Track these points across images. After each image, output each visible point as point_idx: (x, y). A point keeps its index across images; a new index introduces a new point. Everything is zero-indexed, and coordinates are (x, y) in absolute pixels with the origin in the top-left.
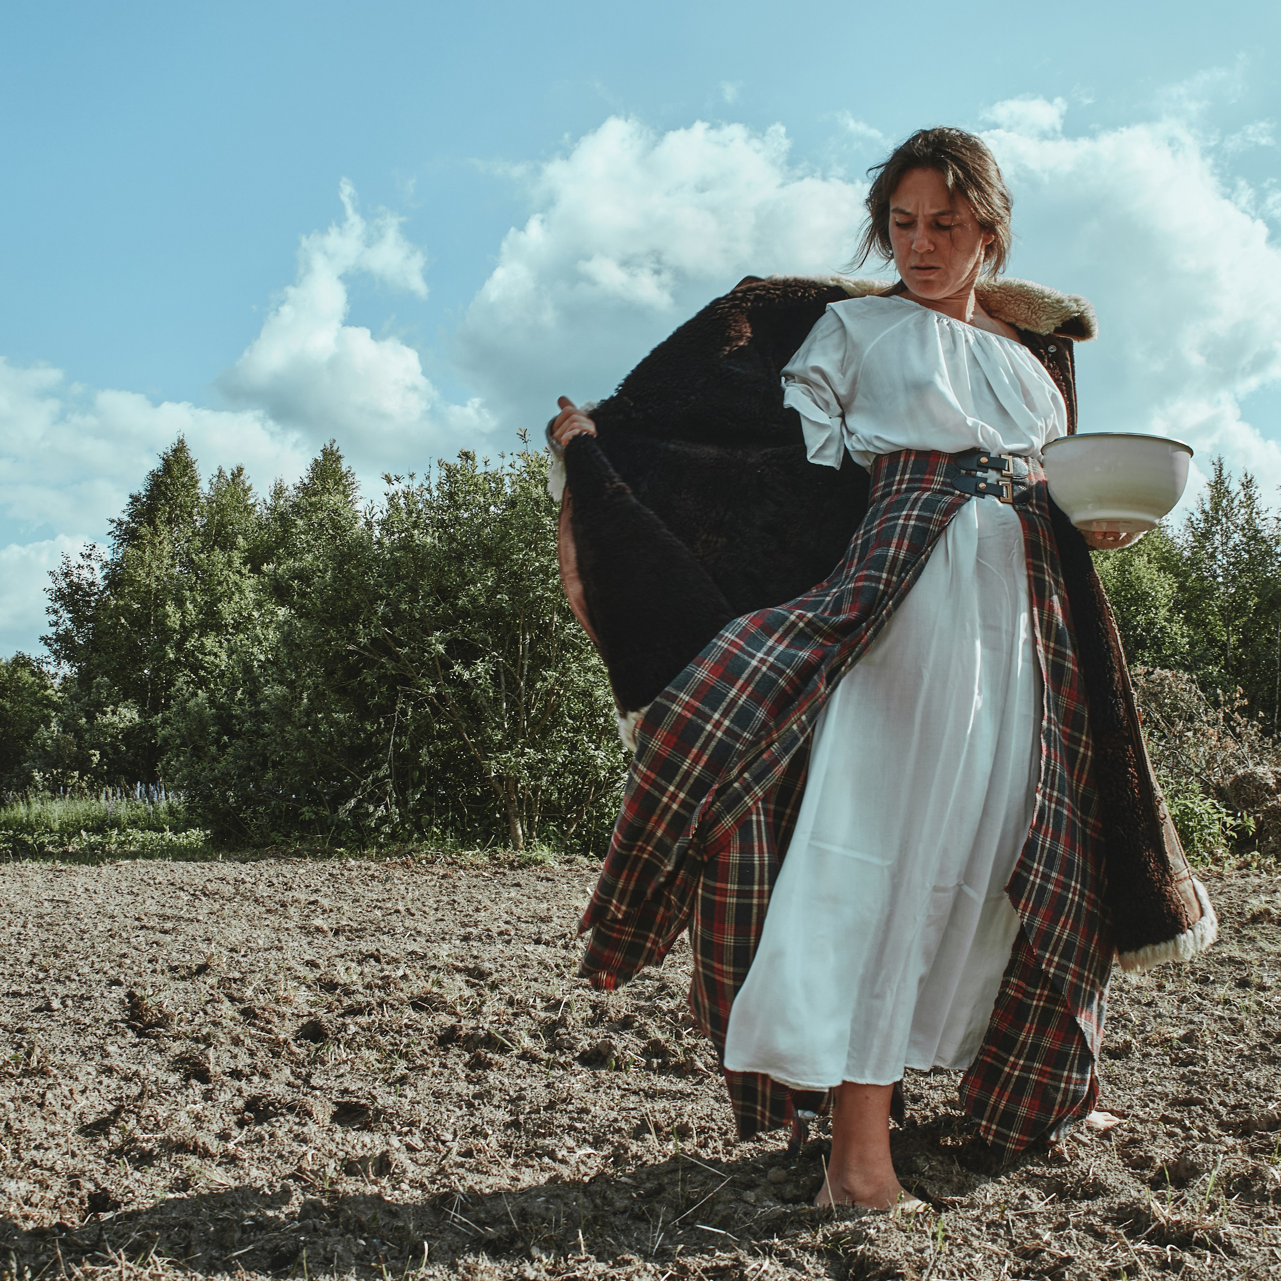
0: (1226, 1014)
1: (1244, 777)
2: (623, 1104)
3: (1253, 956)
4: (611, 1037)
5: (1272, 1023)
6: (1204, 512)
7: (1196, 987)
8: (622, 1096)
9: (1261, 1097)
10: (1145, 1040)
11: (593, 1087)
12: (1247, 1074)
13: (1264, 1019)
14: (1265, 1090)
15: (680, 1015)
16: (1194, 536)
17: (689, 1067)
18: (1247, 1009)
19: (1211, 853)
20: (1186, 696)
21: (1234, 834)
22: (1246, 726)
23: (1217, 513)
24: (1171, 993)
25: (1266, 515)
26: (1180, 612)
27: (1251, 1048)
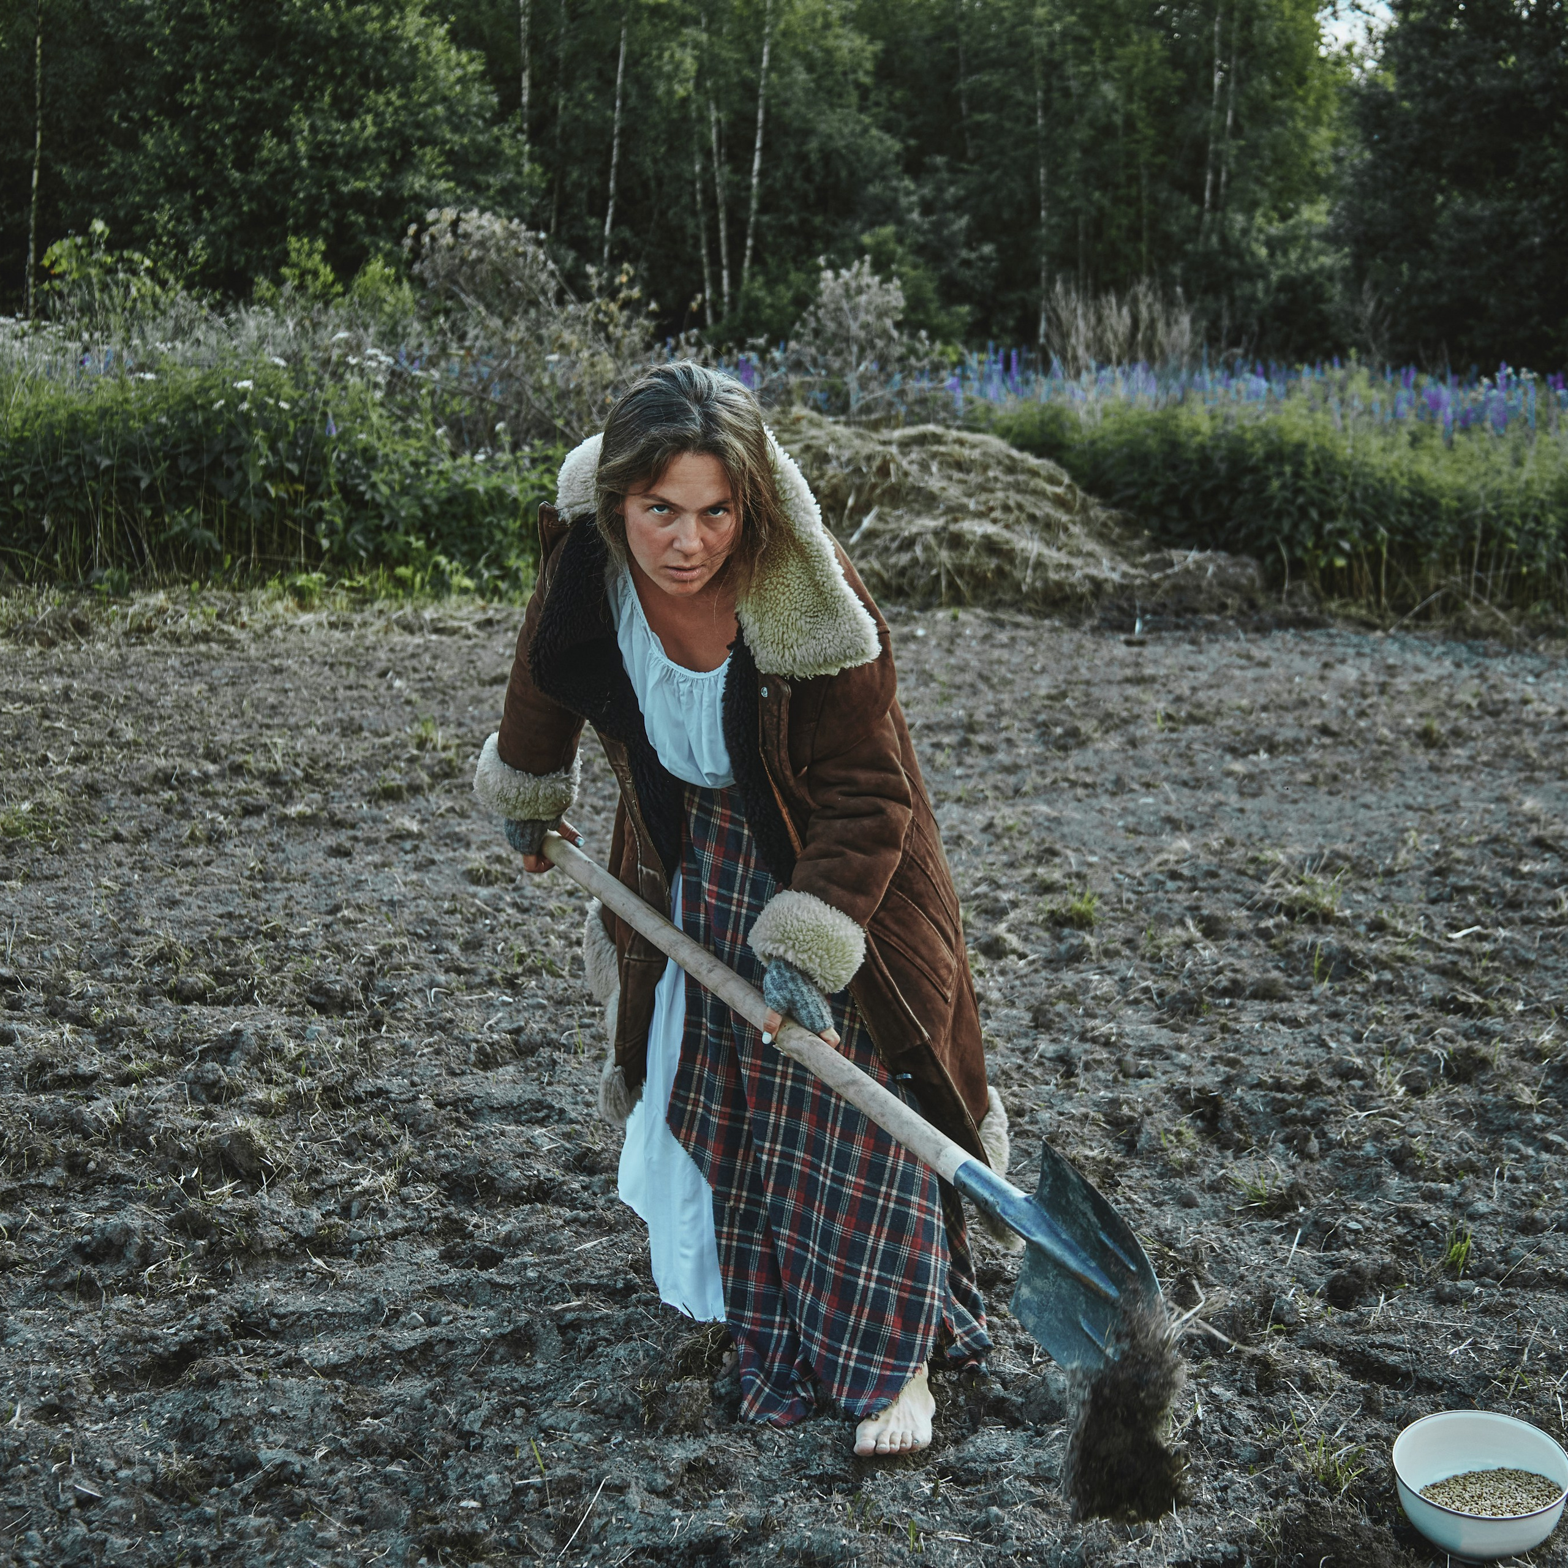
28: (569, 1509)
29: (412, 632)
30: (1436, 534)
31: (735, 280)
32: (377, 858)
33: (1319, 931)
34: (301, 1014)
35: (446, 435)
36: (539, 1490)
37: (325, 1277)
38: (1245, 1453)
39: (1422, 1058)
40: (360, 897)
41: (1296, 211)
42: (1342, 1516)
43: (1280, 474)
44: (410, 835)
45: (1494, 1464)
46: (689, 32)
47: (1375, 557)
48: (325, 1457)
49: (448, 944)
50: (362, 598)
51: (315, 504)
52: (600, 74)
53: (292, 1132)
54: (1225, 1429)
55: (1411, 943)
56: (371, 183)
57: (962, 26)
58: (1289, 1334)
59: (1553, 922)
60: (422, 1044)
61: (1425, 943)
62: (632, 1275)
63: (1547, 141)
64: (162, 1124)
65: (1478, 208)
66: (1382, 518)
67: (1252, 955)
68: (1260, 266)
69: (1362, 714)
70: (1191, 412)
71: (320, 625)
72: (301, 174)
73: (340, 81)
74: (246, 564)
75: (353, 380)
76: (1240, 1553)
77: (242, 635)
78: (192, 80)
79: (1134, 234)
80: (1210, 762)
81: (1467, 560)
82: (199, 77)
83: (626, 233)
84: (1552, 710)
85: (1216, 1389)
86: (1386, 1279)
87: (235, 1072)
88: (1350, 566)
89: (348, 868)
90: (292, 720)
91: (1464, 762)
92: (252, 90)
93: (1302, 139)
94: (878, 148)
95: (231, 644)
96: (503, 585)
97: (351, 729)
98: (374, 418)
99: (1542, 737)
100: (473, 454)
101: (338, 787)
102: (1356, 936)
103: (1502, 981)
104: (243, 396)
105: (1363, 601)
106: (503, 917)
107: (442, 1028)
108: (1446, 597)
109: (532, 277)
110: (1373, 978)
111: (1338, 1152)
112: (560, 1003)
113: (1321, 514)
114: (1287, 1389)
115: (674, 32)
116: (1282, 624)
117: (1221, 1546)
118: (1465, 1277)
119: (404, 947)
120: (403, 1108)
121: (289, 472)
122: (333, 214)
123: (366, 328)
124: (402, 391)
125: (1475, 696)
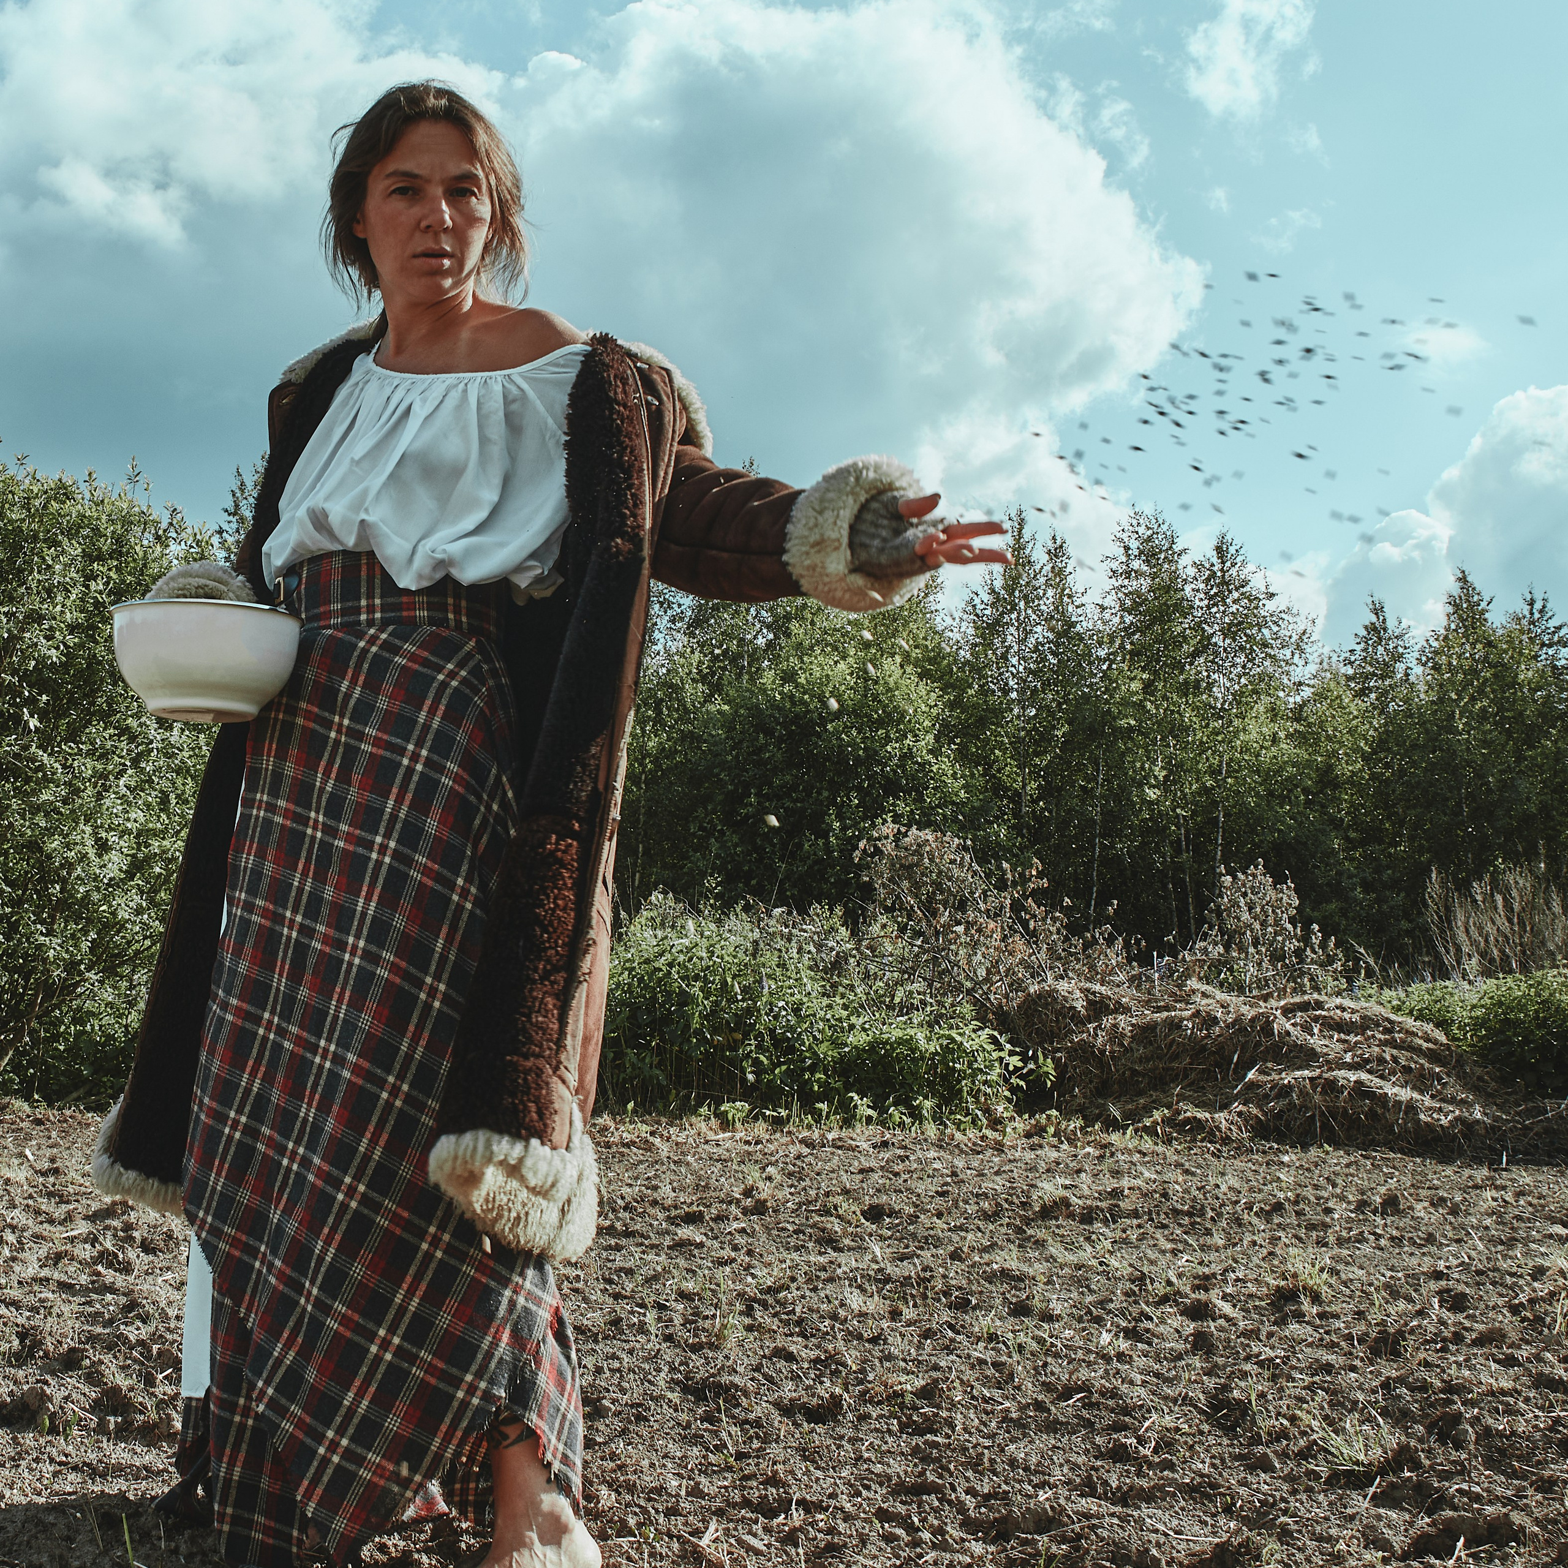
0: (990, 1355)
1: (1039, 996)
2: (56, 1487)
3: (1038, 1269)
4: (46, 1383)
5: (1057, 1370)
6: (993, 591)
7: (946, 1316)
8: (56, 1474)
9: (1030, 1482)
10: (863, 1393)
11: (13, 1459)
12: (1012, 1447)
13: (1045, 1364)
14: (1037, 1472)
15: (155, 1348)
16: (977, 628)
17: (164, 1429)
18: (1021, 1348)
19: (987, 1111)
20: (956, 872)
21: (1022, 1083)
22: (1044, 919)
23: (1011, 594)
24: (909, 1324)
25: (1083, 600)
26: (951, 741)
27: (1023, 1408)
51: (747, 1047)
98: (805, 979)
109: (960, 879)
121: (726, 1021)
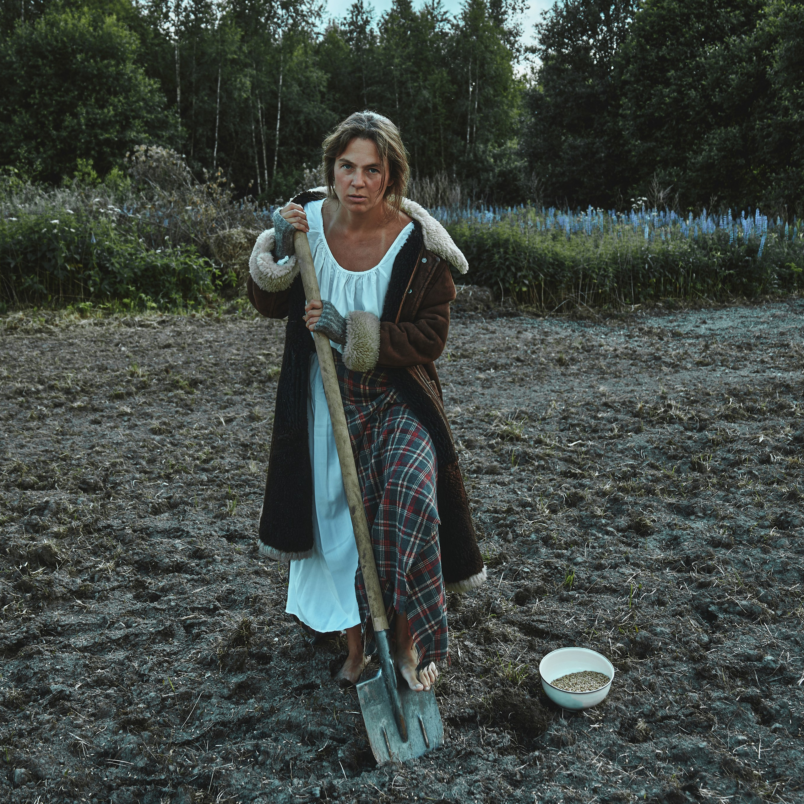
1: (224, 237)
21: (221, 283)
22: (221, 194)
28: (186, 706)
29: (130, 327)
30: (564, 277)
31: (270, 175)
32: (112, 424)
33: (514, 444)
34: (76, 493)
35: (144, 242)
36: (173, 698)
37: (82, 608)
38: (478, 669)
39: (556, 497)
40: (103, 442)
41: (505, 143)
42: (518, 695)
43: (499, 252)
44: (127, 414)
45: (582, 670)
46: (249, 70)
47: (539, 286)
48: (80, 687)
49: (141, 461)
50: (108, 313)
51: (87, 273)
52: (211, 88)
53: (70, 545)
54: (470, 660)
55: (552, 448)
56: (112, 135)
57: (364, 67)
58: (498, 617)
59: (611, 438)
60: (128, 505)
61: (558, 448)
62: (217, 603)
63: (605, 114)
64: (12, 543)
65: (578, 141)
66: (541, 270)
67: (486, 456)
68: (491, 166)
69: (533, 352)
70: (461, 227)
71: (90, 324)
72: (82, 132)
73: (98, 92)
74: (58, 299)
75: (103, 219)
76: (476, 713)
77: (56, 330)
78: (34, 93)
79: (438, 153)
80: (470, 374)
81: (576, 287)
82: (37, 91)
83: (223, 155)
84: (611, 349)
85: (466, 643)
86: (540, 592)
87: (46, 519)
88: (529, 290)
89: (99, 429)
90: (77, 366)
91: (576, 371)
92: (60, 96)
93: (506, 113)
94: (330, 118)
95: (51, 333)
96: (169, 306)
97: (102, 369)
98: (112, 235)
99: (607, 360)
100: (156, 250)
101: (96, 394)
102: (530, 446)
103: (590, 464)
104: (55, 226)
105: (534, 305)
106: (165, 448)
107: (137, 498)
108: (569, 303)
109: (180, 174)
110: (536, 464)
111: (520, 539)
112: (189, 485)
113: (516, 269)
114: (497, 642)
115: (242, 70)
116: (501, 315)
117: (467, 710)
118: (572, 590)
119: (122, 462)
120: (118, 533)
121: (76, 259)
122: (97, 149)
123: (109, 196)
124: (125, 224)
125: (580, 343)
